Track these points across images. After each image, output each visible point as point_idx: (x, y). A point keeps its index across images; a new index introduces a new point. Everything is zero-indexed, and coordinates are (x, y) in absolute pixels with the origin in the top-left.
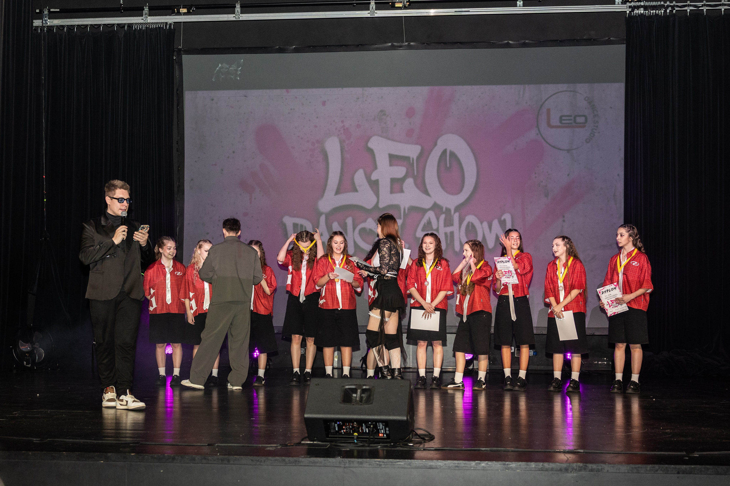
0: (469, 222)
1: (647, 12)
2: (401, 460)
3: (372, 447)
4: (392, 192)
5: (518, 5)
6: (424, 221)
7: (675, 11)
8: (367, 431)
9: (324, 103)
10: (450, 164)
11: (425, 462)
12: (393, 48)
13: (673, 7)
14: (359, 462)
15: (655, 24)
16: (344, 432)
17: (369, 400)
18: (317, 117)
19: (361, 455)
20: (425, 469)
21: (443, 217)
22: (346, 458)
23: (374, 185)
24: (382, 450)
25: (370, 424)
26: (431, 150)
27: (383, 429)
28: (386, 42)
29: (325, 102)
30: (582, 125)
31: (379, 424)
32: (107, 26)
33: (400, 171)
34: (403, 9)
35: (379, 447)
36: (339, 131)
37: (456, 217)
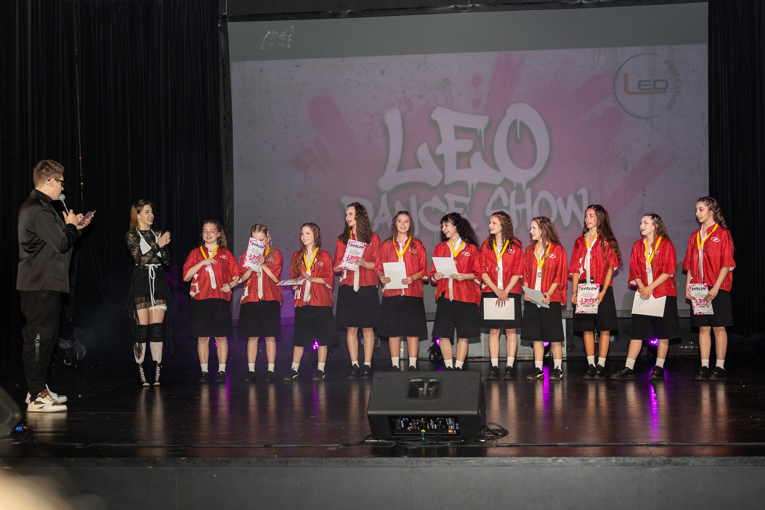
0: (542, 198)
2: (472, 458)
3: (440, 444)
4: (459, 167)
6: (494, 198)
8: (436, 428)
9: (383, 72)
10: (521, 136)
11: (497, 459)
12: (456, 10)
14: (427, 461)
16: (410, 429)
17: (437, 394)
18: (376, 88)
19: (429, 453)
20: (497, 467)
21: (514, 193)
22: (413, 457)
23: (439, 160)
24: (452, 447)
25: (439, 420)
26: (500, 121)
27: (452, 425)
28: (449, 5)
29: (384, 70)
30: (662, 90)
31: (448, 420)
33: (466, 145)
35: (449, 444)
36: (400, 102)
37: (528, 193)
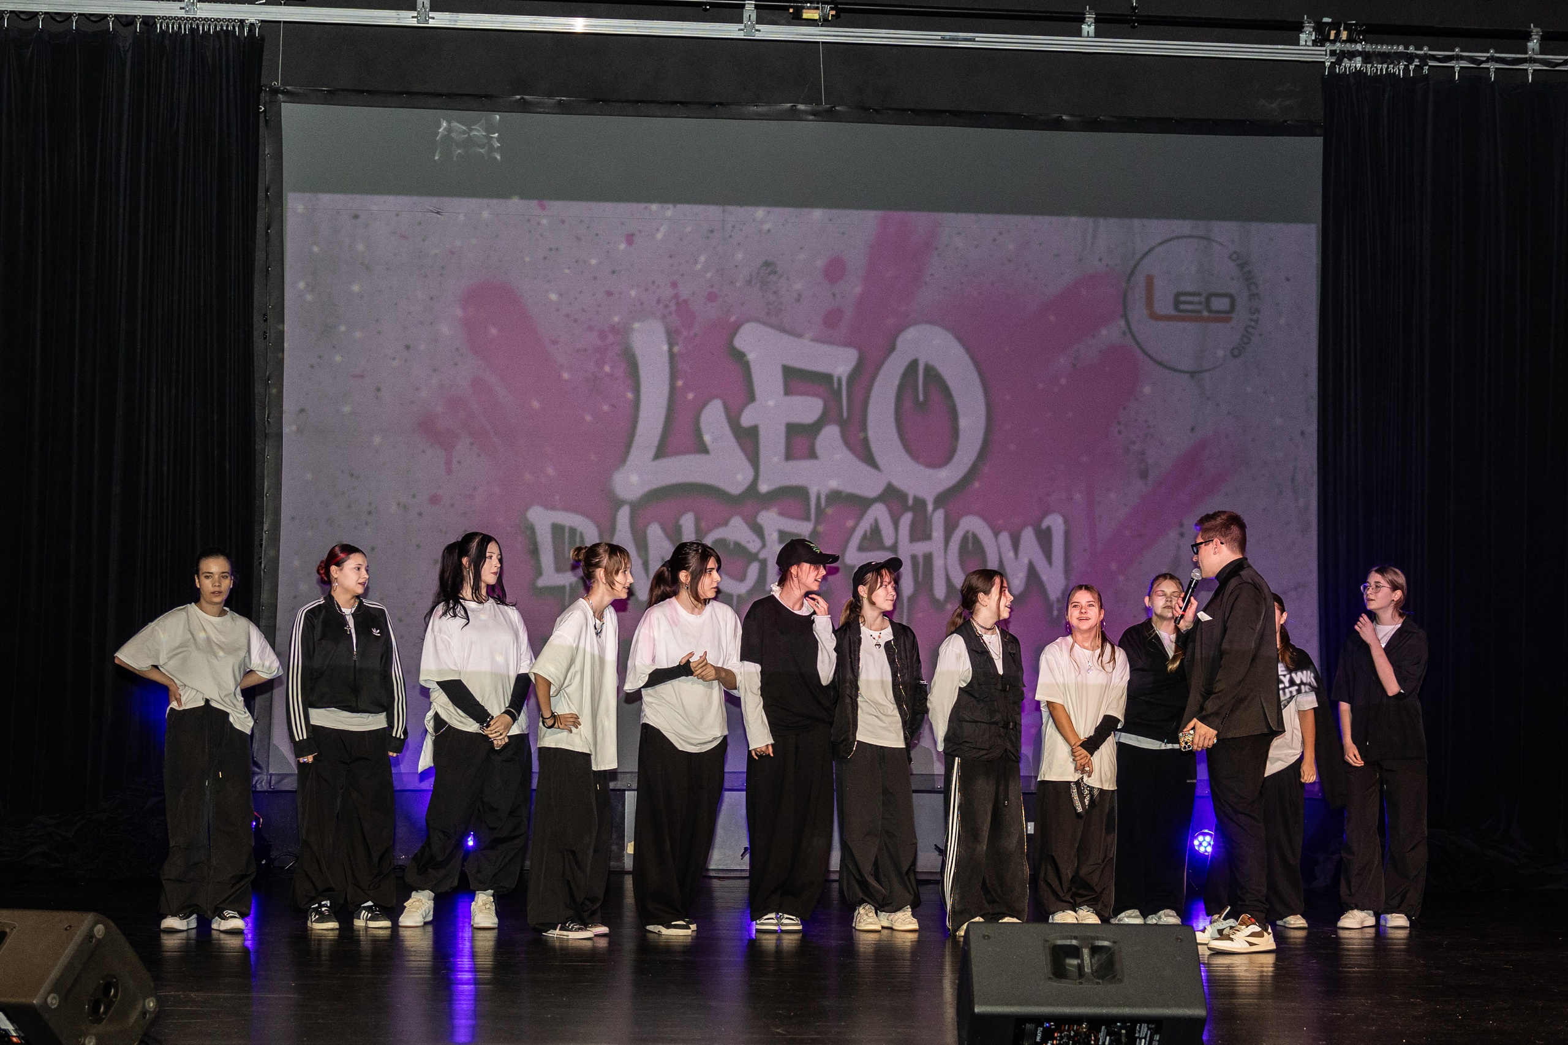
0: (967, 532)
1: (1369, 66)
4: (789, 456)
5: (1085, 33)
6: (865, 525)
7: (1427, 67)
9: (630, 239)
10: (925, 394)
13: (1424, 59)
15: (1386, 96)
18: (613, 272)
21: (906, 519)
23: (748, 439)
25: (1120, 1026)
26: (883, 361)
27: (1145, 1038)
29: (633, 235)
30: (1223, 315)
31: (1140, 1028)
32: (88, 19)
33: (808, 408)
34: (822, 26)
36: (666, 306)
37: (938, 519)
